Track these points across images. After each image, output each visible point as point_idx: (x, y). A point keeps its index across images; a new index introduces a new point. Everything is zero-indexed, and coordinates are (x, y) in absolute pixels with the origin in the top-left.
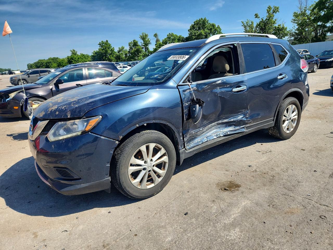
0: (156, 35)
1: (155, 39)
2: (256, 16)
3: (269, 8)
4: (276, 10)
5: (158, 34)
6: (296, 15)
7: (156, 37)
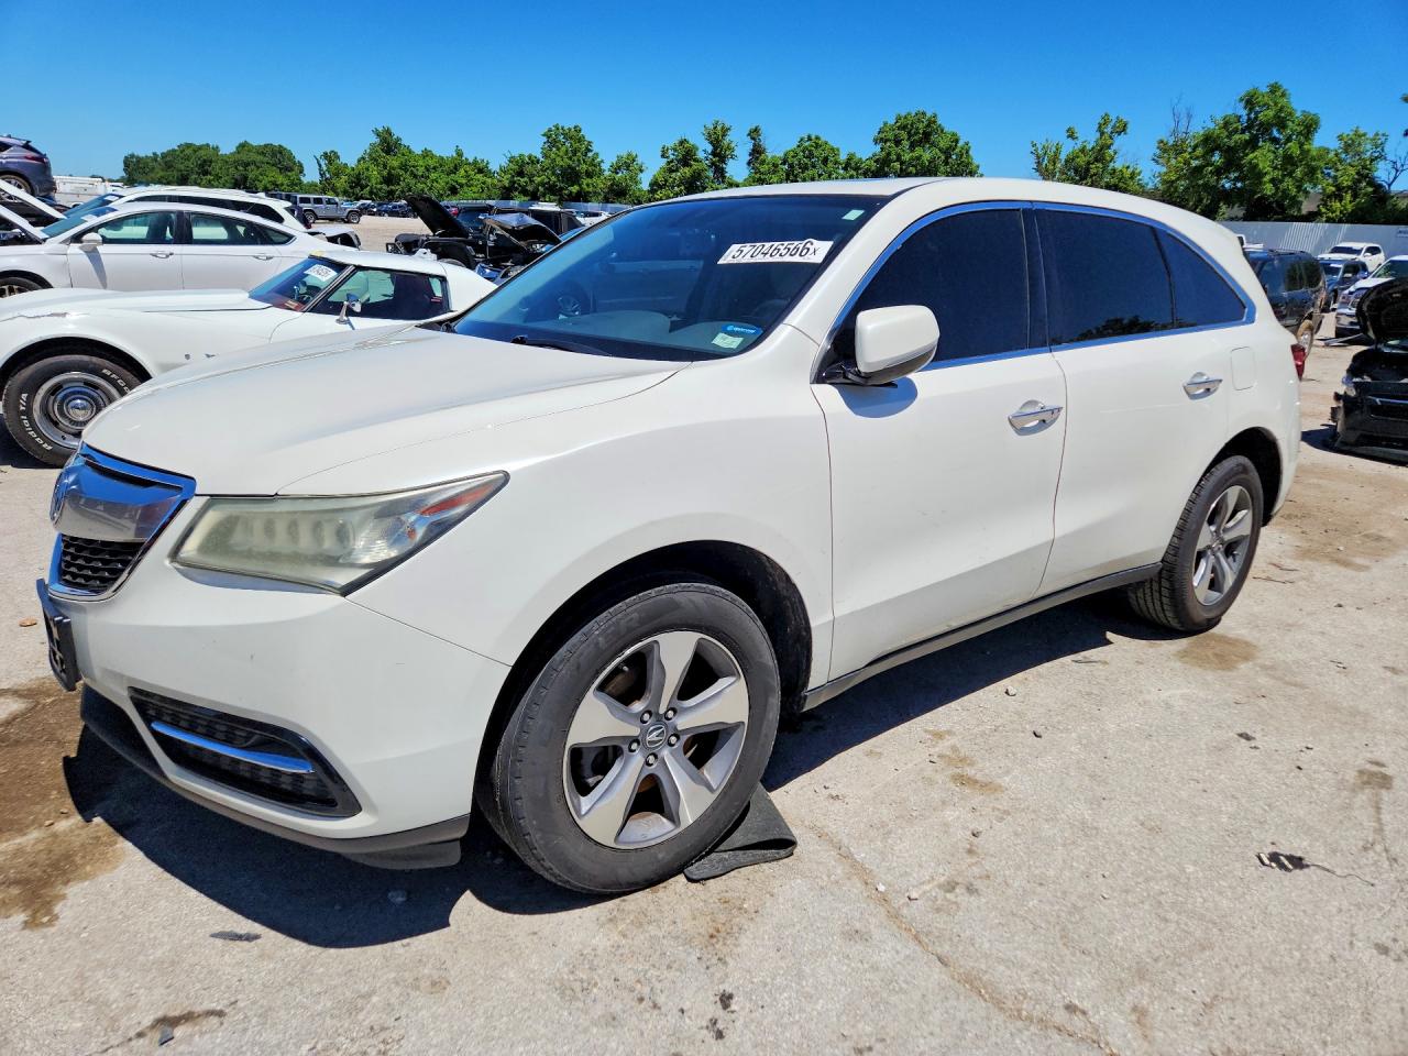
0: (754, 133)
1: (750, 146)
2: (1071, 135)
3: (1105, 120)
4: (1122, 129)
5: (763, 130)
6: (1164, 148)
7: (753, 139)
